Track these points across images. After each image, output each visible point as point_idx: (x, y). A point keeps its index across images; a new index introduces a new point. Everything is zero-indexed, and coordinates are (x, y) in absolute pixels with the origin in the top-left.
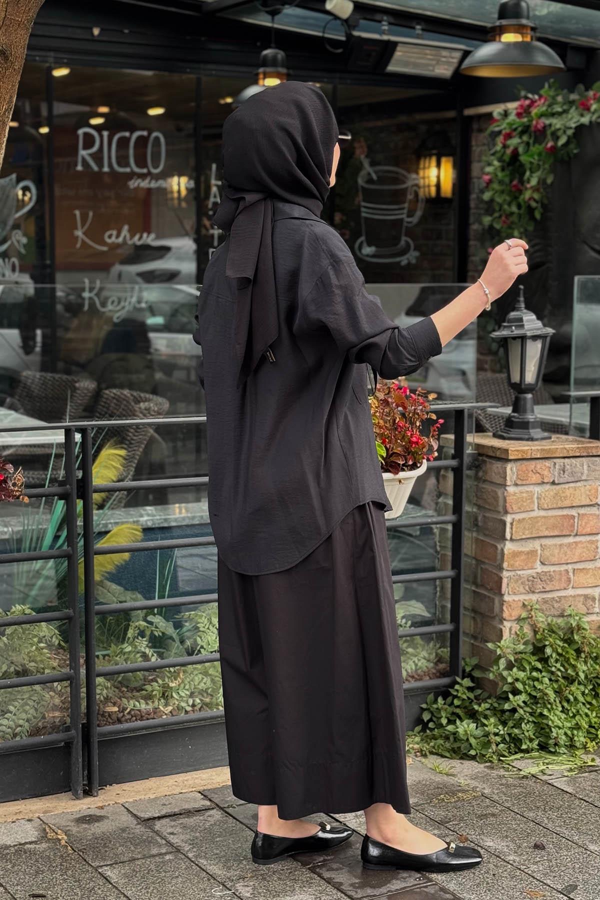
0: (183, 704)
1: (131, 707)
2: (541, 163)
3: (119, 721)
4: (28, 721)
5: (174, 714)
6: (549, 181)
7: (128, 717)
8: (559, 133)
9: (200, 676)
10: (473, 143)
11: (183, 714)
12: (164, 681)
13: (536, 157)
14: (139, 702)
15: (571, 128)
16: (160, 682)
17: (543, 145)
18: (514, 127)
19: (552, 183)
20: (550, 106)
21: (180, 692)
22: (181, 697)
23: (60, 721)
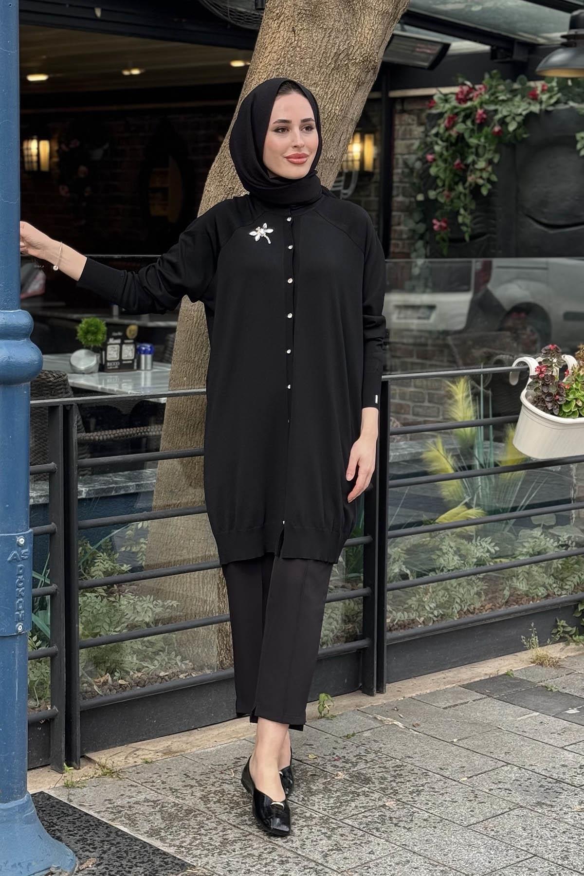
0: (431, 615)
1: (398, 618)
2: (487, 145)
3: (390, 630)
4: (332, 631)
5: (426, 623)
6: (496, 160)
7: (396, 626)
8: (508, 120)
9: (443, 591)
10: (397, 122)
11: (431, 624)
12: (420, 596)
13: (483, 140)
14: (403, 613)
15: (521, 114)
16: (417, 596)
17: (490, 128)
18: (456, 111)
19: (498, 162)
20: (493, 94)
21: (431, 606)
22: (431, 608)
23: (353, 632)
